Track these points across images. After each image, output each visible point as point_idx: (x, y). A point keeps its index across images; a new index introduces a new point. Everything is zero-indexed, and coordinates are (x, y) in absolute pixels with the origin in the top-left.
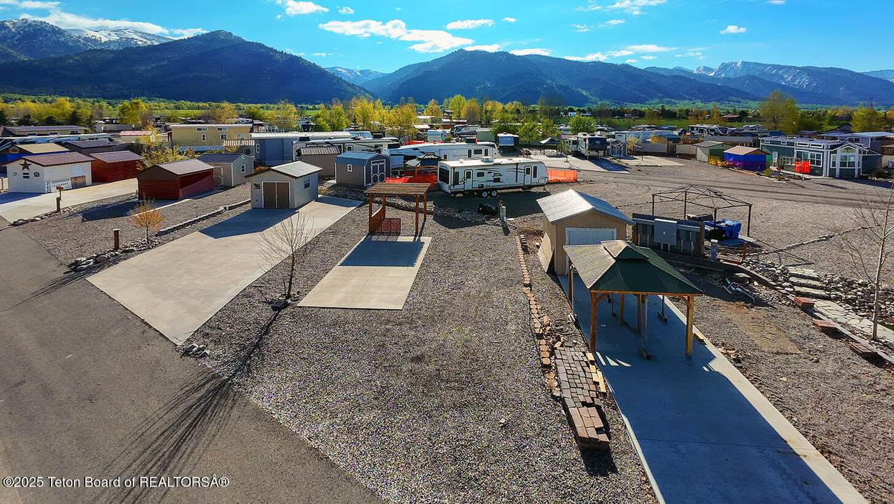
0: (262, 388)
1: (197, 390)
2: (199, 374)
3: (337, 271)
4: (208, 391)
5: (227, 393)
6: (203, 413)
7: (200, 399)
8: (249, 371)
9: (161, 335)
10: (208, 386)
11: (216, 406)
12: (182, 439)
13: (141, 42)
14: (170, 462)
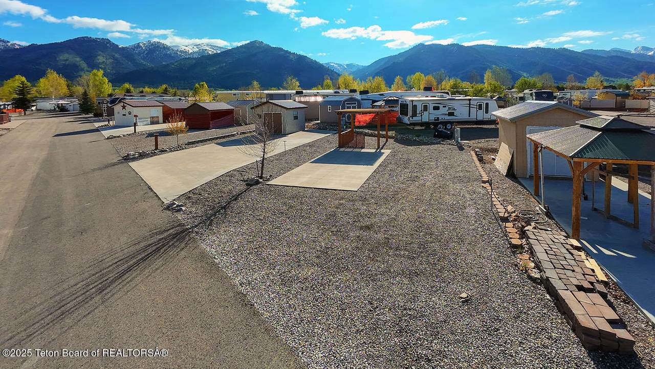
0: (215, 238)
1: (161, 233)
2: (169, 222)
3: (307, 166)
4: (170, 235)
5: (184, 238)
6: (158, 250)
7: (160, 239)
8: (210, 224)
9: (157, 196)
10: (171, 231)
11: (169, 247)
12: (129, 269)
13: (211, 51)
14: (109, 286)
